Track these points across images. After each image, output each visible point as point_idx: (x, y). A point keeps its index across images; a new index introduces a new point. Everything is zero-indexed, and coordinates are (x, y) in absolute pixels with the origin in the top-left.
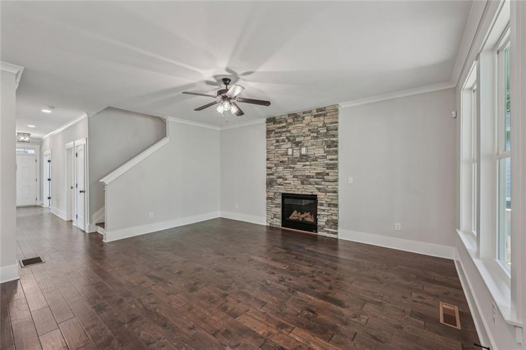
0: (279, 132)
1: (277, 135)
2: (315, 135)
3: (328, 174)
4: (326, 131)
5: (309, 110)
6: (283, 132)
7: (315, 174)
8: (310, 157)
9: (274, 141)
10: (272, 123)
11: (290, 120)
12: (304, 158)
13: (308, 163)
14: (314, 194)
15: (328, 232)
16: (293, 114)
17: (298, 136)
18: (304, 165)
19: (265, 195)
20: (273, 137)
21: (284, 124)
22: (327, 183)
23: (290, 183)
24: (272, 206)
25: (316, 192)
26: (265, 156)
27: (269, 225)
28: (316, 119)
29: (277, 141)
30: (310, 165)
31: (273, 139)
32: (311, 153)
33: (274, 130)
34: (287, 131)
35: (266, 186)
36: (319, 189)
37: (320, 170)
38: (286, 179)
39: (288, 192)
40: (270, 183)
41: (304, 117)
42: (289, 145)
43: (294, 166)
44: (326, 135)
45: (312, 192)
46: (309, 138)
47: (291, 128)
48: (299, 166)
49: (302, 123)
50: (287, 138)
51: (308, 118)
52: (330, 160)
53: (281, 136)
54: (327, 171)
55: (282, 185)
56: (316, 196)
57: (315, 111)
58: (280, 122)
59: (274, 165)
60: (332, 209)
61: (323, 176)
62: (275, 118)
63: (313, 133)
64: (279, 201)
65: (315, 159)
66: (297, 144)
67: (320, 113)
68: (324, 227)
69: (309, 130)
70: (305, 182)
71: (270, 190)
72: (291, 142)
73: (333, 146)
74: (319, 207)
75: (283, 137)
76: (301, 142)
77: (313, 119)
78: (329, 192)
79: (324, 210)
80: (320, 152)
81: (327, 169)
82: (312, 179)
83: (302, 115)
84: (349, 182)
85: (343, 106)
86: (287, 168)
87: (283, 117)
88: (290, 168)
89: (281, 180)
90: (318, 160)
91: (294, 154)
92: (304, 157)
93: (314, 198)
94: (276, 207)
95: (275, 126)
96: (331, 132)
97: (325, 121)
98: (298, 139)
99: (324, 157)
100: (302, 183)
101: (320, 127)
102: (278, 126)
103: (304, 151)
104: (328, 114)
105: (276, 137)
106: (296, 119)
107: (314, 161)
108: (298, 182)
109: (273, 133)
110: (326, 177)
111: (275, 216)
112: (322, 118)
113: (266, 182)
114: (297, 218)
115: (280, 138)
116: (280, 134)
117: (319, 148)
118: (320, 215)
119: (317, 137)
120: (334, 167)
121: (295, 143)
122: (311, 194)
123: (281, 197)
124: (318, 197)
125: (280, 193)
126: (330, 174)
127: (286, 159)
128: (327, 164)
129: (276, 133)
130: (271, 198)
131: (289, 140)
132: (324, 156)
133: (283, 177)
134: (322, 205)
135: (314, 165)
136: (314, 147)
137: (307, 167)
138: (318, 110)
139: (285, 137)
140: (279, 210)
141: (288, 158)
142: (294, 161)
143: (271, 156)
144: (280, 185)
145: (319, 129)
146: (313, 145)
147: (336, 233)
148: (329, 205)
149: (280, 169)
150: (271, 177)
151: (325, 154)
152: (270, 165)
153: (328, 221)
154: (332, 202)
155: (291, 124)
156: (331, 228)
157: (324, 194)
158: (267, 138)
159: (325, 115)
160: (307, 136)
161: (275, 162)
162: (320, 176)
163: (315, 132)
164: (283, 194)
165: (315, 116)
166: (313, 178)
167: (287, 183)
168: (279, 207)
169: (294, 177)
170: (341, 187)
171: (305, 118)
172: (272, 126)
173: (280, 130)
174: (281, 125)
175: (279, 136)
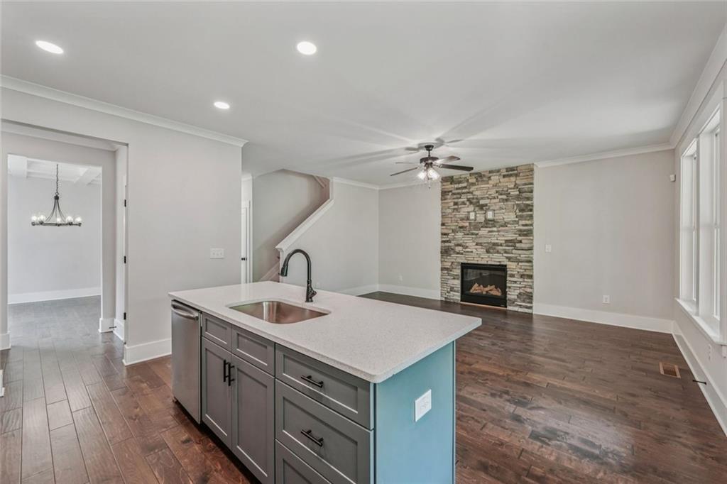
0: (458, 194)
1: (455, 196)
2: (504, 197)
3: (520, 242)
4: (517, 193)
5: (497, 169)
6: (463, 193)
7: (504, 242)
8: (498, 222)
9: (452, 204)
10: (449, 183)
11: (472, 180)
12: (488, 223)
13: (495, 229)
14: (502, 263)
15: (520, 306)
16: (477, 173)
17: (482, 198)
18: (490, 232)
19: (439, 266)
20: (450, 199)
21: (465, 185)
22: (520, 252)
23: (472, 252)
24: (449, 277)
25: (505, 262)
26: (439, 220)
27: (444, 299)
28: (506, 179)
29: (456, 204)
30: (498, 231)
31: (450, 201)
32: (499, 217)
33: (451, 191)
34: (468, 193)
35: (440, 254)
36: (509, 259)
37: (510, 236)
38: (467, 247)
39: (469, 262)
40: (445, 252)
41: (490, 177)
42: (471, 208)
43: (476, 232)
44: (518, 198)
45: (500, 262)
46: (497, 200)
47: (473, 189)
48: (483, 232)
49: (488, 184)
50: (468, 200)
51: (495, 178)
52: (523, 225)
53: (460, 198)
54: (520, 238)
55: (462, 254)
56: (506, 266)
57: (505, 170)
58: (460, 182)
59: (451, 231)
60: (526, 280)
61: (515, 243)
62: (453, 177)
63: (501, 194)
64: (458, 271)
65: (505, 225)
66: (482, 207)
67: (510, 173)
68: (515, 300)
69: (497, 192)
70: (491, 251)
71: (446, 260)
72: (473, 205)
73: (526, 210)
74: (508, 278)
75: (464, 199)
76: (486, 205)
77: (502, 180)
78: (522, 262)
79: (515, 282)
80: (511, 217)
81: (520, 235)
82: (501, 247)
83: (488, 174)
84: (547, 251)
85: (539, 167)
86: (468, 234)
87: (463, 176)
88: (472, 234)
89: (460, 248)
90: (509, 225)
91: (478, 219)
92: (490, 222)
93: (503, 268)
94: (454, 279)
95: (453, 186)
96: (524, 195)
97: (517, 182)
98: (482, 202)
99: (517, 222)
100: (488, 252)
101: (511, 189)
102: (456, 186)
103: (490, 215)
104: (521, 174)
105: (454, 199)
106: (479, 179)
107: (502, 226)
108: (482, 251)
109: (450, 194)
110: (518, 245)
111: (452, 289)
112: (513, 179)
113: (440, 250)
114: (480, 291)
115: (459, 200)
116: (459, 196)
117: (508, 212)
118: (510, 287)
119: (507, 200)
120: (528, 233)
121: (478, 206)
122: (498, 264)
123: (460, 267)
124: (508, 267)
125: (459, 262)
126: (523, 241)
127: (467, 224)
128: (520, 230)
129: (454, 194)
130: (447, 269)
131: (471, 203)
132: (515, 221)
133: (464, 244)
134: (512, 276)
135: (504, 231)
136: (504, 211)
137: (494, 233)
138: (508, 169)
139: (466, 200)
140: (457, 283)
141: (470, 223)
142: (477, 226)
143: (447, 221)
144: (458, 253)
145: (509, 191)
146: (502, 209)
147: (531, 308)
148: (522, 276)
149: (460, 235)
150: (447, 244)
151: (517, 219)
152: (446, 231)
153: (520, 294)
154: (525, 273)
155: (473, 184)
156: (524, 302)
157: (516, 263)
158: (442, 200)
159: (517, 175)
160: (494, 198)
161: (453, 228)
162: (510, 244)
163: (504, 194)
164: (462, 263)
165: (504, 176)
166: (501, 245)
167: (468, 252)
168: (458, 279)
169: (477, 244)
170: (536, 256)
171: (492, 178)
172: (449, 186)
173: (459, 191)
174: (460, 185)
175: (458, 198)
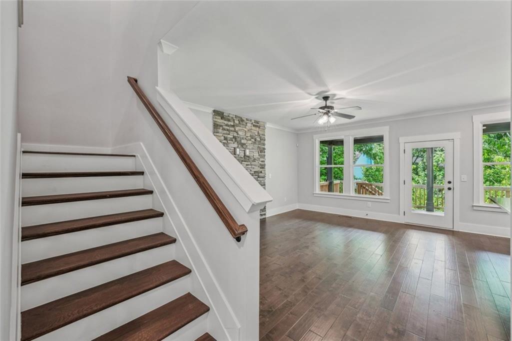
0: (228, 130)
1: (225, 132)
3: (261, 172)
4: (259, 139)
5: (250, 119)
6: (231, 131)
8: (251, 158)
9: (223, 138)
10: (221, 118)
11: (237, 122)
13: (249, 163)
16: (239, 117)
17: (243, 138)
18: (246, 165)
20: (221, 133)
21: (232, 124)
29: (226, 139)
30: (251, 165)
31: (221, 135)
32: (252, 154)
33: (222, 126)
34: (235, 131)
41: (246, 123)
42: (235, 145)
46: (250, 142)
47: (237, 129)
49: (246, 128)
50: (234, 137)
54: (261, 170)
58: (229, 120)
62: (224, 113)
65: (254, 160)
69: (251, 136)
72: (238, 142)
73: (262, 150)
76: (244, 144)
77: (253, 128)
80: (256, 155)
83: (245, 120)
85: (268, 125)
87: (231, 116)
90: (256, 161)
91: (240, 154)
92: (247, 158)
95: (222, 121)
96: (262, 141)
97: (259, 132)
98: (243, 141)
99: (259, 160)
102: (226, 122)
103: (247, 152)
104: (261, 127)
105: (224, 134)
106: (241, 123)
109: (221, 128)
110: (260, 174)
112: (258, 129)
115: (229, 136)
116: (228, 132)
117: (256, 151)
119: (255, 143)
121: (240, 144)
128: (261, 165)
131: (236, 140)
135: (254, 165)
136: (254, 150)
137: (249, 166)
138: (255, 122)
139: (232, 137)
145: (256, 136)
146: (252, 148)
147: (265, 214)
151: (259, 157)
155: (237, 126)
156: (263, 212)
158: (214, 132)
160: (249, 140)
162: (257, 174)
163: (254, 139)
165: (254, 125)
171: (248, 124)
172: (219, 121)
173: (228, 128)
174: (230, 123)
175: (226, 134)
